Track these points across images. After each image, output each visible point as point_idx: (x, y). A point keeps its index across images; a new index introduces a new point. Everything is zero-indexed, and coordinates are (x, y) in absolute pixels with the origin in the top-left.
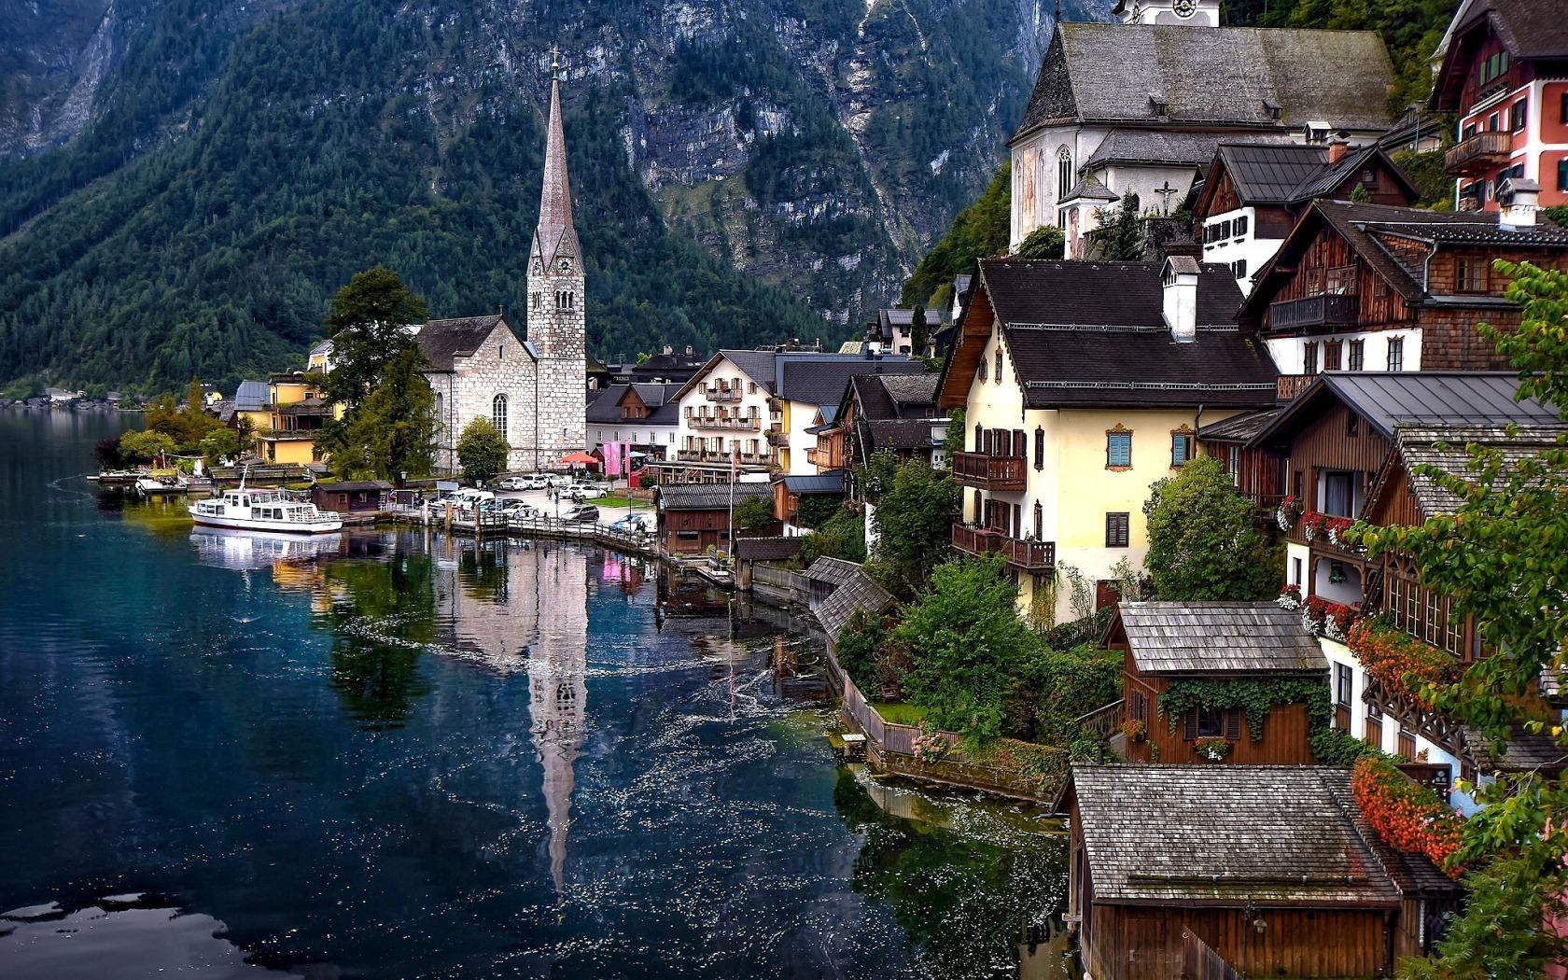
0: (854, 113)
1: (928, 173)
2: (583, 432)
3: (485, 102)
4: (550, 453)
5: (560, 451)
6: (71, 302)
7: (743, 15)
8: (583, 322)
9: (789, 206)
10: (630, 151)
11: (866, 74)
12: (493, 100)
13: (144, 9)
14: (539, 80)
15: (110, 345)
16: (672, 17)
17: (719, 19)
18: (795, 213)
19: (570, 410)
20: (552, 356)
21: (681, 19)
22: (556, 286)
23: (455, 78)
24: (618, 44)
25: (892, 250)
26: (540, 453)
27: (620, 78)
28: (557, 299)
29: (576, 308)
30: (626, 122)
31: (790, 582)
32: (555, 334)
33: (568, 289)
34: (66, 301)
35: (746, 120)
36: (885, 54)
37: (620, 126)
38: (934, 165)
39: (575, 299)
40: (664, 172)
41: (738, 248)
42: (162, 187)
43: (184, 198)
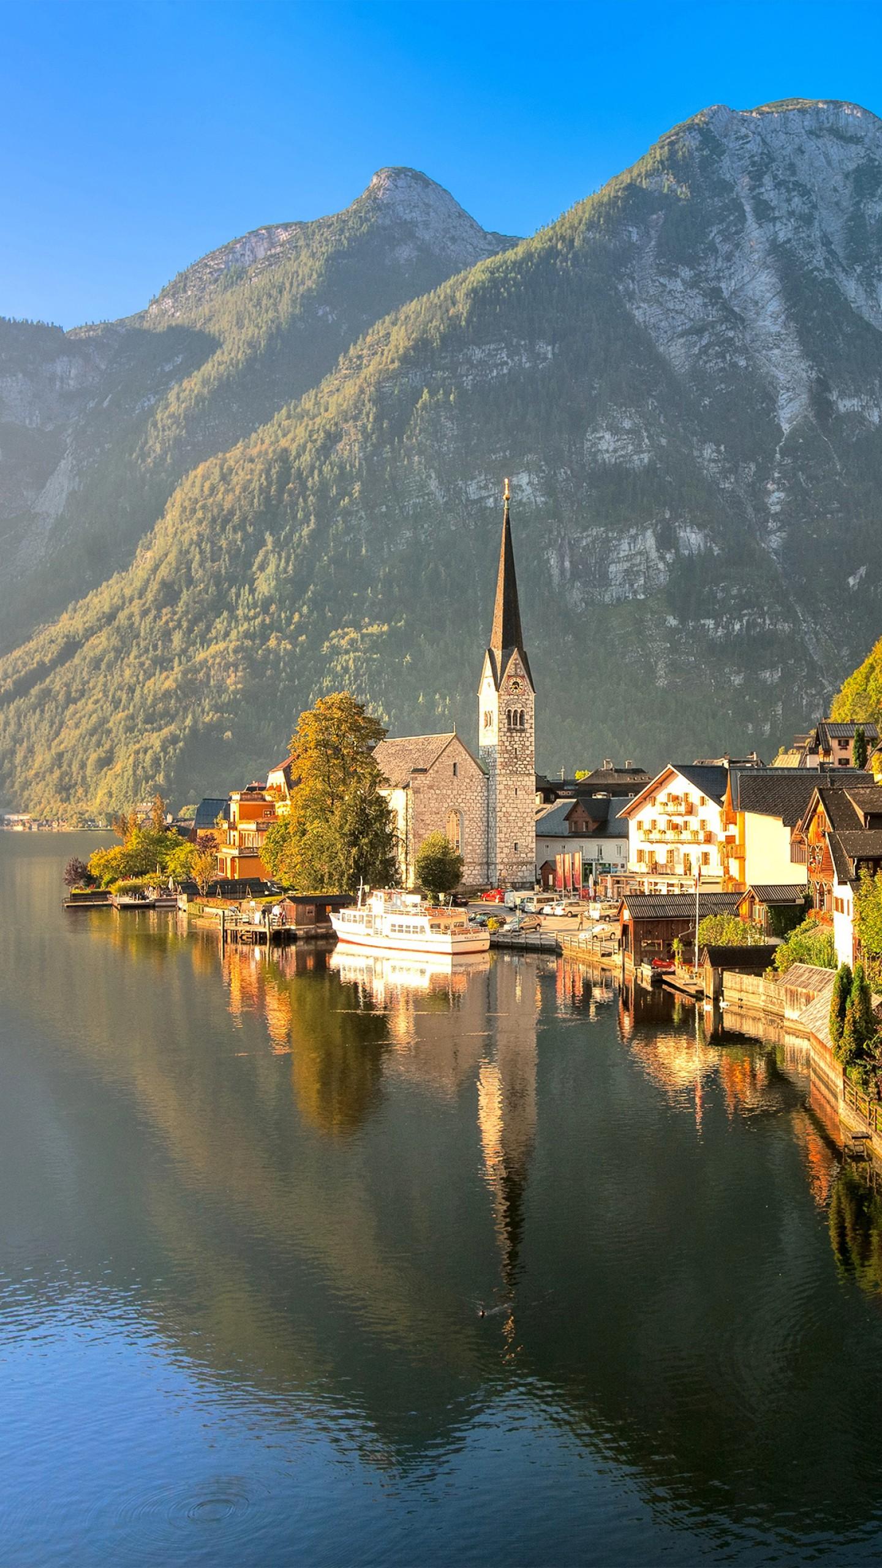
0: (770, 533)
1: (845, 587)
2: (534, 845)
3: (415, 529)
4: (502, 867)
5: (512, 864)
6: (25, 727)
7: (664, 442)
8: (532, 739)
9: (710, 623)
10: (555, 572)
11: (782, 495)
12: (422, 527)
13: (98, 450)
14: (466, 506)
15: (60, 767)
16: (594, 444)
17: (640, 445)
18: (716, 629)
19: (520, 824)
20: (503, 771)
21: (603, 446)
22: (507, 705)
23: (387, 507)
24: (544, 471)
25: (812, 665)
26: (492, 867)
27: (546, 503)
28: (509, 717)
29: (527, 726)
30: (550, 545)
31: (761, 990)
32: (507, 751)
33: (518, 707)
34: (20, 726)
35: (666, 540)
36: (801, 477)
37: (546, 548)
38: (851, 581)
39: (526, 717)
40: (588, 593)
41: (661, 665)
42: (111, 617)
43: (131, 625)
